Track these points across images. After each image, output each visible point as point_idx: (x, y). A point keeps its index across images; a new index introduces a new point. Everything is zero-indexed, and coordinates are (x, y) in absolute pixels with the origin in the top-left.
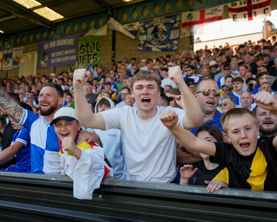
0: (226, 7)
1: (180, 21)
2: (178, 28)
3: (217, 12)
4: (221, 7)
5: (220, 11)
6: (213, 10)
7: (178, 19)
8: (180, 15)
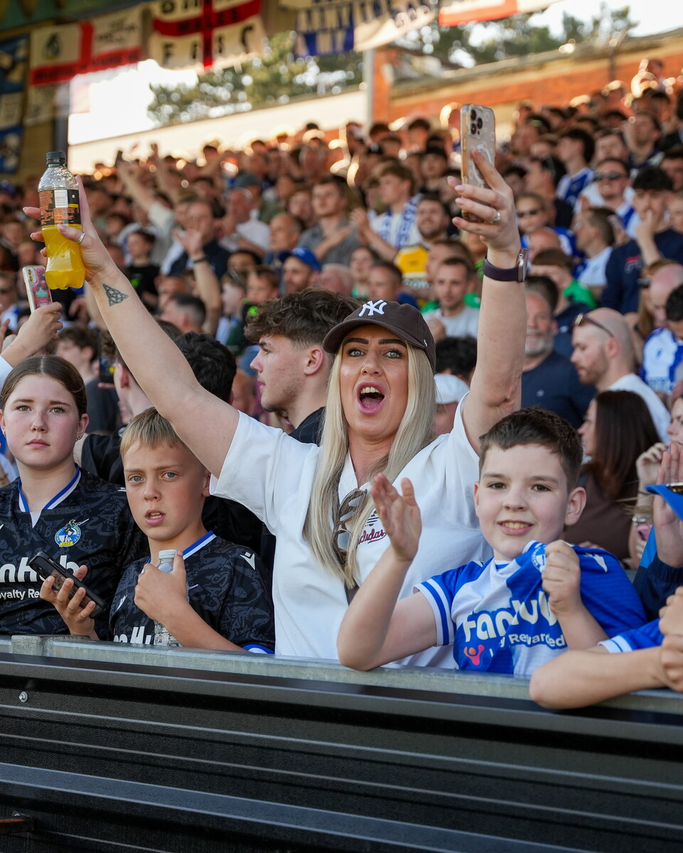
0: (146, 15)
1: (26, 60)
2: (20, 88)
3: (124, 34)
4: (133, 16)
5: (132, 28)
6: (113, 25)
7: (21, 53)
8: (28, 37)
